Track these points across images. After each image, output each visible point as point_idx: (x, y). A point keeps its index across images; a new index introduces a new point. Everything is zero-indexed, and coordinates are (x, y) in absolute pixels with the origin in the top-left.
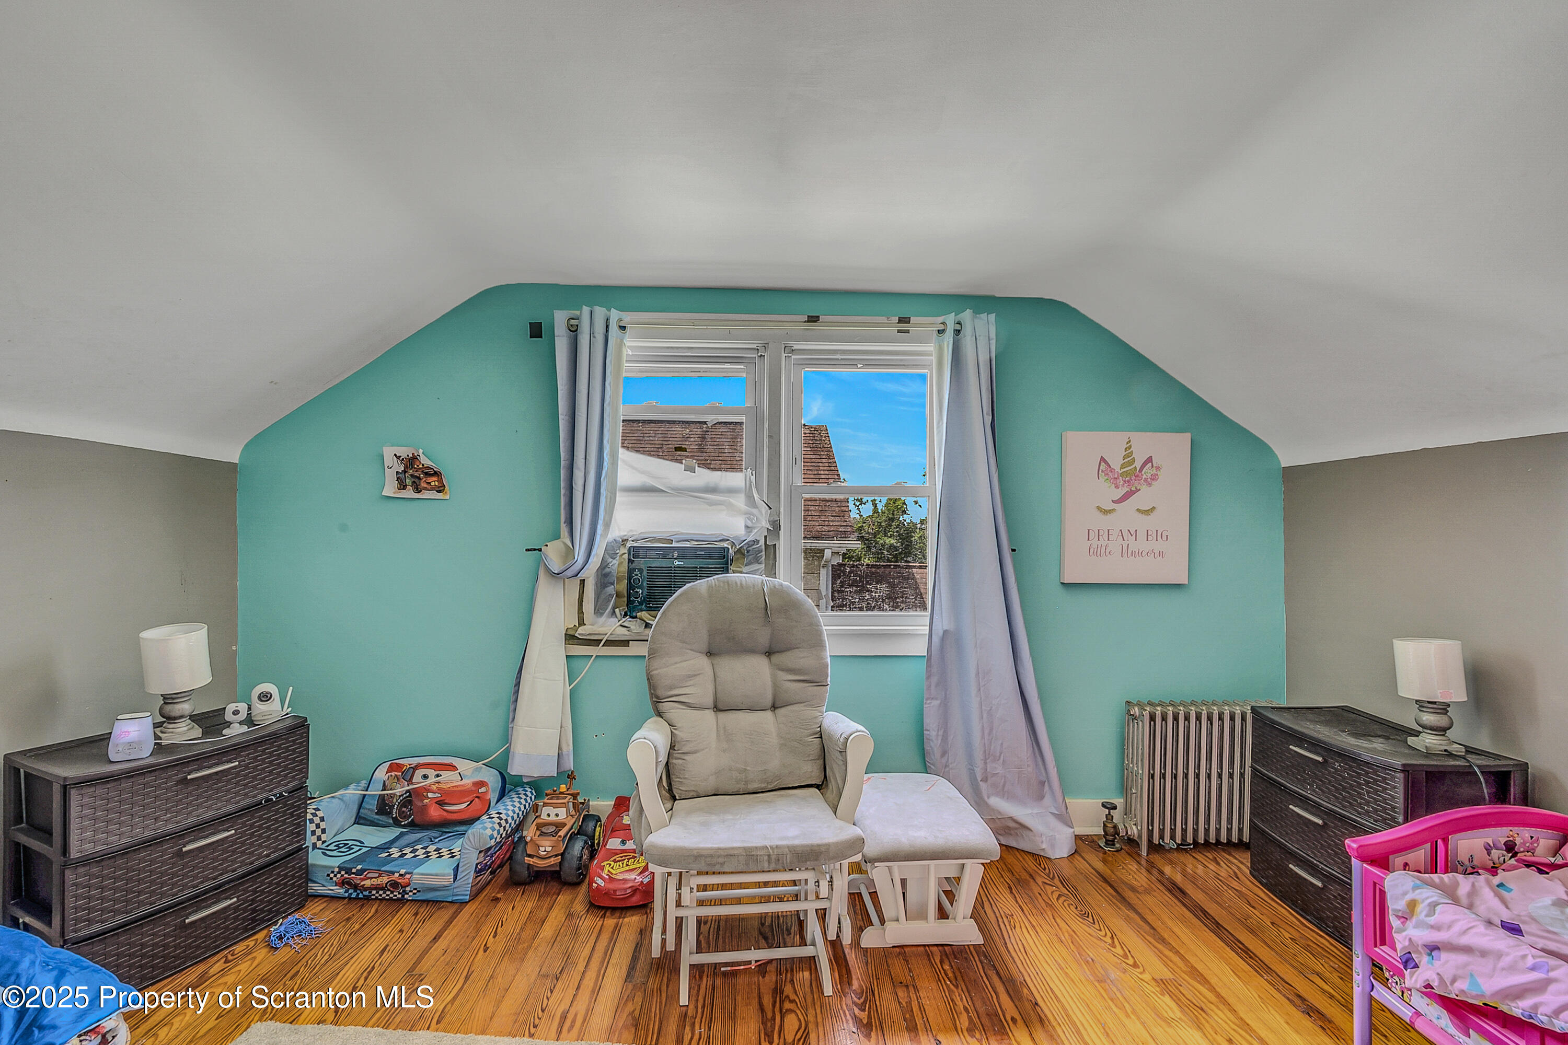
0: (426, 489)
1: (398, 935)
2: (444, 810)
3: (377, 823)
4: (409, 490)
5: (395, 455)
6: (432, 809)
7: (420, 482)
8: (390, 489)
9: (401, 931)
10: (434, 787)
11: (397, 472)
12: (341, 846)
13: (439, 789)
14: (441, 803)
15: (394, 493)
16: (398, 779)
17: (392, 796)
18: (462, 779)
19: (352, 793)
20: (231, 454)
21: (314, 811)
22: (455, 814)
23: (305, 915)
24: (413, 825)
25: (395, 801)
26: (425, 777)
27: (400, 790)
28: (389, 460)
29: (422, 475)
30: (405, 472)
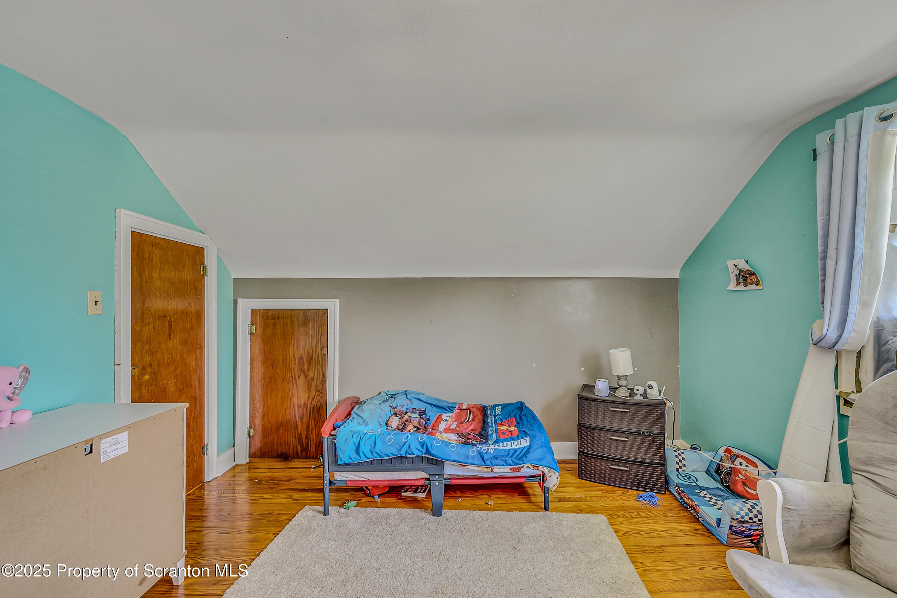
0: (750, 283)
1: (678, 531)
2: (744, 488)
3: (714, 477)
4: (742, 285)
5: (734, 265)
6: (739, 485)
7: (747, 280)
8: (732, 286)
9: (681, 530)
10: (743, 472)
11: (736, 275)
12: (687, 476)
13: (746, 475)
14: (744, 484)
15: (734, 288)
16: (728, 458)
17: (723, 466)
18: (758, 476)
19: (708, 456)
20: (676, 275)
21: (680, 453)
22: (749, 495)
23: (659, 497)
24: (728, 487)
25: (724, 470)
26: (741, 464)
27: (727, 465)
28: (731, 268)
29: (748, 275)
30: (740, 274)
